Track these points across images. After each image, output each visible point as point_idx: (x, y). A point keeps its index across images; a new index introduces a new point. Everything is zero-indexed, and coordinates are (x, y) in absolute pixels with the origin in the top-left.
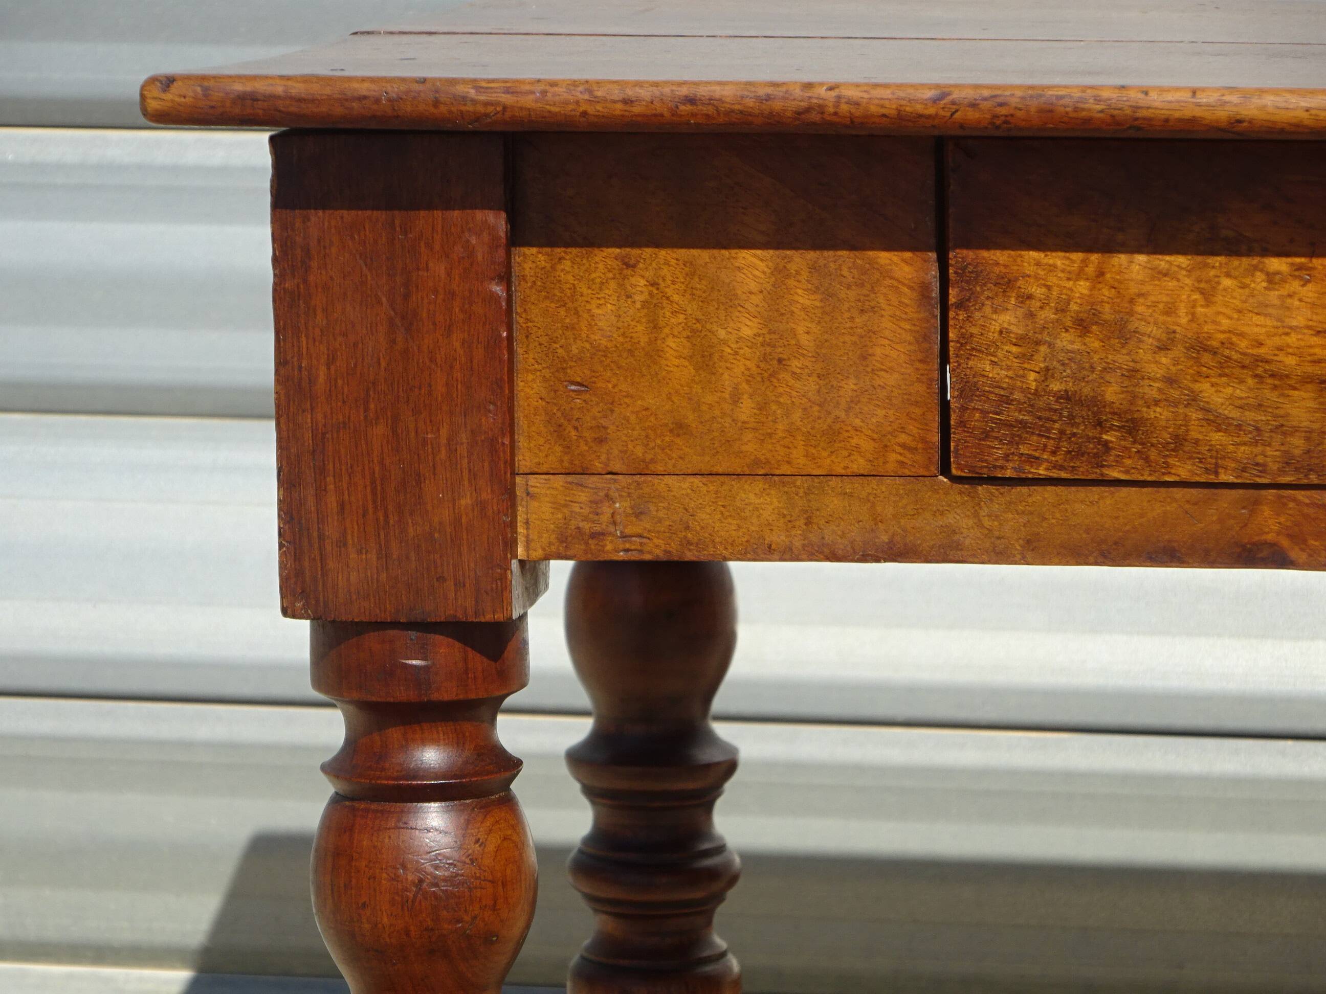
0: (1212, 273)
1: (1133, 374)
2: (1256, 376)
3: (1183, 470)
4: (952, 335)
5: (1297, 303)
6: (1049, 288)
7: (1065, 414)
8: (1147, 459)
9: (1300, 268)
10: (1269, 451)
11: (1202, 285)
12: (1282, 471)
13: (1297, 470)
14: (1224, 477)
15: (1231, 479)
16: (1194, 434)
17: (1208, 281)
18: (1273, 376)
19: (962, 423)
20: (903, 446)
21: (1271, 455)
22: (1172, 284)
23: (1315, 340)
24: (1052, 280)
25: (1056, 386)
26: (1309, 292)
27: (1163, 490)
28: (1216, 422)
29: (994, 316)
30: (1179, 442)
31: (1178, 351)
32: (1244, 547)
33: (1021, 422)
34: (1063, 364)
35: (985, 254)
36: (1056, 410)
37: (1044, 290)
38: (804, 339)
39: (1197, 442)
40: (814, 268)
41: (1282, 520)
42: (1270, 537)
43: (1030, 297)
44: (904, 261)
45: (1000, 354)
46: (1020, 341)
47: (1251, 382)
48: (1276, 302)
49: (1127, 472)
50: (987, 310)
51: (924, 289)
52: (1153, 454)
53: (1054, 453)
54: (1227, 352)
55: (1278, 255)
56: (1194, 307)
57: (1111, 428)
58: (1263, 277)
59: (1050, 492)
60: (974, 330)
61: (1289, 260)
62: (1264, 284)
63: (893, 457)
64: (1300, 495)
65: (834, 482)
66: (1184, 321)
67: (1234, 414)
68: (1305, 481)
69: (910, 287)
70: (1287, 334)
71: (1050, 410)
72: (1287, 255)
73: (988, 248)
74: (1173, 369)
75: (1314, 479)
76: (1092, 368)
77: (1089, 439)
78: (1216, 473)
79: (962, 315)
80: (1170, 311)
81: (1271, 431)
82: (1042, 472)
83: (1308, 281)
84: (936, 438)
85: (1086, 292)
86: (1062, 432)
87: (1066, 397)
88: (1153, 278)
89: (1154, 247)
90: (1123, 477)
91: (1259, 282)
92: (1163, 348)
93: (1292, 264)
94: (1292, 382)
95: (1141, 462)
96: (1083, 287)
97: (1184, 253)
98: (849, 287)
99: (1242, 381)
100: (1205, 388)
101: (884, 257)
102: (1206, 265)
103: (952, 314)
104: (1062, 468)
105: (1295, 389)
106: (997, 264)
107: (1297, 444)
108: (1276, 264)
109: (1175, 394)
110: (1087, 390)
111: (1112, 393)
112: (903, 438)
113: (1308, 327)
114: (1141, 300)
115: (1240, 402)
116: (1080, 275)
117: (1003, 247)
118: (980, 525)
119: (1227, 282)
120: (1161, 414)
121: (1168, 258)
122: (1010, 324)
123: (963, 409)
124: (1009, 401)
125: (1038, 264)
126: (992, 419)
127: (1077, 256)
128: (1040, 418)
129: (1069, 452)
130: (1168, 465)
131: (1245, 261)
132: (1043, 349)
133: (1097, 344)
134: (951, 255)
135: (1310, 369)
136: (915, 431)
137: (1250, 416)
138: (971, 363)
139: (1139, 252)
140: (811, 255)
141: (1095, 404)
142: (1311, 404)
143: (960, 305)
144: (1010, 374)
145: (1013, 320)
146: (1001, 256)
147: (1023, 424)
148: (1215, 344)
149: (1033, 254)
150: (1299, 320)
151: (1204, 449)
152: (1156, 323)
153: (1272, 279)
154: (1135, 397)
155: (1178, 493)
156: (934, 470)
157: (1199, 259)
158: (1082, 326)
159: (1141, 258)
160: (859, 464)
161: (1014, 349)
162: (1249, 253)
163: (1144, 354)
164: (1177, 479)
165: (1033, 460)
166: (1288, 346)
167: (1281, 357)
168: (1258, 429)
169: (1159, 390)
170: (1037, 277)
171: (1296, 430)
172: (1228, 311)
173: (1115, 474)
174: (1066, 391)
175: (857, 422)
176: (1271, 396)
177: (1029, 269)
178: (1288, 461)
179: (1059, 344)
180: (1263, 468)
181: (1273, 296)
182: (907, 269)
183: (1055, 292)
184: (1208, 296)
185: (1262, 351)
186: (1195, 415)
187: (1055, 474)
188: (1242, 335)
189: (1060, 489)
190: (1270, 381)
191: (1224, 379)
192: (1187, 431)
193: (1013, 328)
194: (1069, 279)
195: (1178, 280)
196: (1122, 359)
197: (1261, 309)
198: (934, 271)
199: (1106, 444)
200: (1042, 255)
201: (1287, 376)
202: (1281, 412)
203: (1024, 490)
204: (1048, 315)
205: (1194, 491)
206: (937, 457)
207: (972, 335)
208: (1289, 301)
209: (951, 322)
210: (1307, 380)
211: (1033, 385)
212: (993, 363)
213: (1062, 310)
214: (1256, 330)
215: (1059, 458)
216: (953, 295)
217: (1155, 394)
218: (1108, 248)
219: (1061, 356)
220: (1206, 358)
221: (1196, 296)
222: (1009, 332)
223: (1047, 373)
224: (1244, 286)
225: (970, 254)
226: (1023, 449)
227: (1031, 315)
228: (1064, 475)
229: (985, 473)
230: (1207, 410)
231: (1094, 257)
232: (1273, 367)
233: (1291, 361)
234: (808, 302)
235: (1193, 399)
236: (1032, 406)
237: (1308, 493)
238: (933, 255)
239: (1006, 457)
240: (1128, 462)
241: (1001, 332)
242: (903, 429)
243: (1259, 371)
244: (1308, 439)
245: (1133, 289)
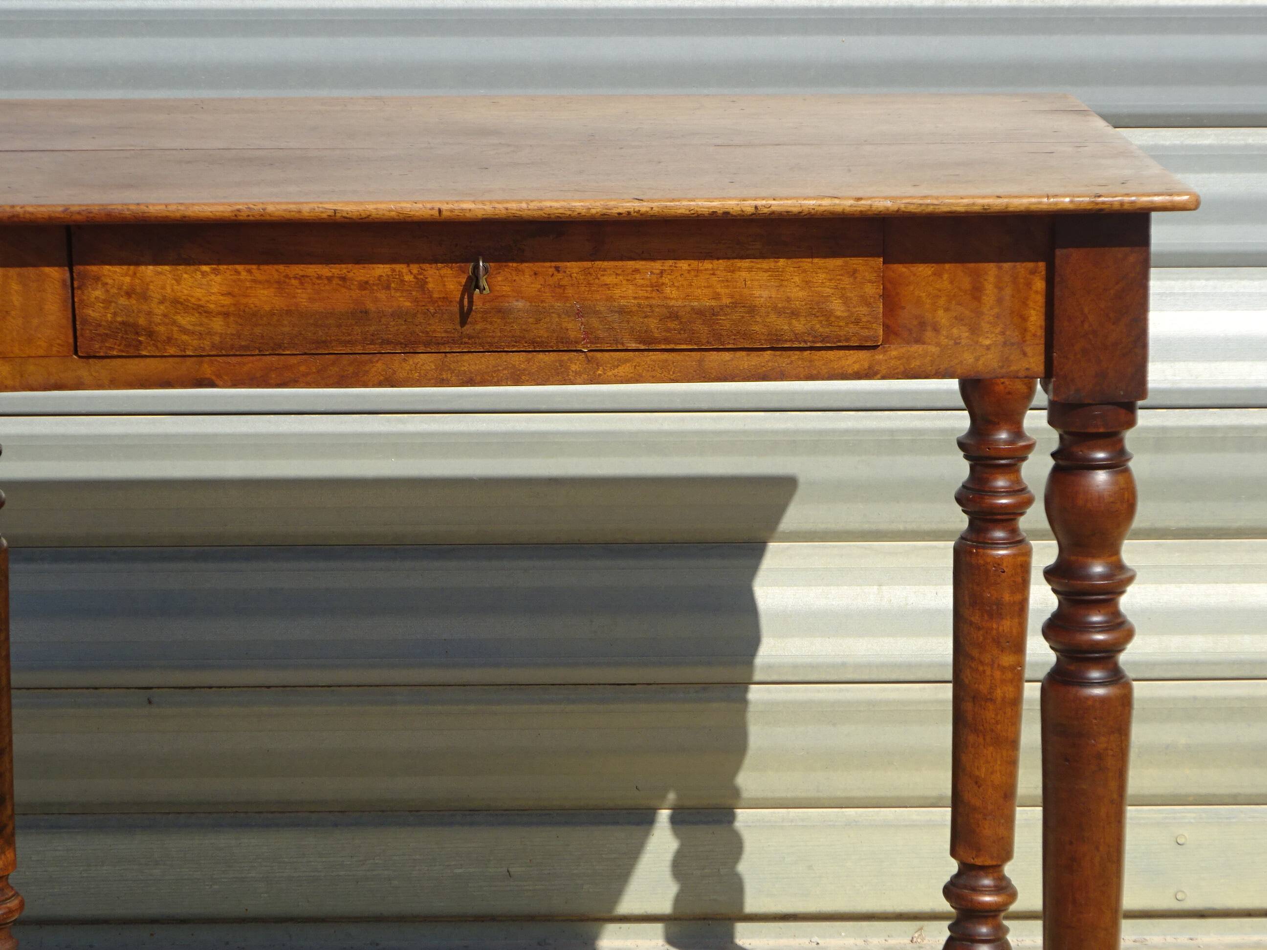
0: (179, 272)
1: (150, 313)
2: (199, 313)
3: (172, 351)
4: (76, 300)
5: (214, 283)
6: (114, 280)
7: (123, 330)
8: (157, 347)
9: (214, 269)
10: (205, 342)
11: (175, 277)
12: (211, 350)
13: (217, 349)
14: (188, 353)
15: (191, 354)
16: (175, 336)
17: (178, 275)
18: (205, 312)
19: (82, 335)
20: (59, 345)
21: (207, 343)
22: (164, 277)
23: (221, 298)
24: (116, 277)
25: (119, 319)
26: (218, 279)
27: (164, 359)
28: (184, 331)
29: (93, 292)
30: (169, 340)
31: (167, 304)
32: (197, 380)
33: (105, 333)
34: (121, 310)
35: (88, 267)
36: (119, 329)
37: (112, 281)
38: (16, 303)
39: (176, 339)
40: (19, 275)
41: (212, 369)
42: (208, 376)
43: (107, 284)
44: (56, 272)
45: (96, 307)
46: (104, 301)
47: (197, 315)
48: (206, 283)
49: (149, 352)
50: (90, 289)
51: (64, 282)
52: (159, 345)
53: (119, 346)
54: (186, 304)
55: (205, 264)
56: (172, 286)
57: (142, 335)
58: (200, 273)
59: (119, 361)
60: (85, 298)
61: (210, 266)
62: (200, 276)
63: (54, 349)
64: (218, 359)
65: (31, 360)
66: (169, 290)
67: (191, 328)
68: (220, 354)
69: (58, 281)
70: (210, 296)
71: (117, 328)
72: (209, 264)
73: (88, 265)
74: (165, 311)
75: (224, 352)
76: (133, 312)
77: (133, 340)
78: (185, 352)
79: (79, 292)
80: (163, 288)
81: (206, 334)
82: (115, 353)
83: (218, 275)
84: (71, 340)
85: (129, 281)
86: (122, 337)
87: (123, 323)
88: (155, 275)
89: (156, 263)
90: (147, 354)
91: (199, 275)
92: (161, 302)
93: (211, 268)
94: (213, 315)
95: (154, 348)
96: (128, 279)
97: (167, 265)
98: (33, 282)
99: (193, 315)
100: (179, 319)
101: (47, 270)
102: (177, 270)
103: (75, 291)
104: (123, 351)
105: (214, 317)
106: (93, 271)
107: (217, 339)
108: (205, 268)
109: (167, 321)
110: (131, 320)
111: (142, 321)
112: (58, 341)
113: (219, 293)
114: (151, 284)
115: (192, 323)
116: (126, 275)
117: (94, 264)
118: (92, 375)
119: (185, 276)
120: (162, 329)
121: (161, 267)
122: (99, 295)
123: (82, 329)
124: (100, 325)
125: (109, 270)
126: (94, 333)
127: (125, 267)
128: (113, 332)
129: (125, 345)
130: (165, 349)
131: (192, 268)
132: (113, 304)
133: (134, 302)
134: (74, 268)
135: (220, 309)
136: (62, 338)
137: (198, 328)
138: (84, 311)
139: (150, 264)
140: (18, 270)
141: (135, 326)
142: (222, 323)
143: (79, 288)
144: (100, 315)
145: (100, 293)
146: (94, 268)
147: (107, 335)
148: (182, 300)
149: (108, 267)
150: (215, 290)
151: (179, 342)
152: (158, 293)
153: (204, 274)
154: (151, 322)
155: (170, 360)
156: (71, 353)
157: (174, 267)
158: (129, 294)
159: (151, 267)
160: (41, 352)
161: (101, 305)
162: (194, 264)
163: (154, 305)
164: (169, 354)
165: (111, 349)
166: (211, 300)
167: (208, 305)
168: (200, 334)
169: (161, 320)
170: (109, 276)
171: (216, 333)
172: (186, 287)
173: (144, 353)
174: (123, 321)
175: (39, 336)
176: (205, 320)
177: (106, 273)
178: (213, 346)
179: (120, 302)
180: (204, 349)
181: (204, 281)
182: (56, 274)
183: (117, 282)
184: (178, 281)
185: (200, 303)
186: (175, 329)
187: (120, 354)
188: (192, 296)
189: (124, 360)
190: (204, 314)
191: (186, 314)
192: (173, 335)
193: (100, 296)
194: (122, 276)
195: (166, 275)
196: (145, 307)
197: (200, 286)
198: (68, 275)
199: (140, 342)
200: (110, 267)
201: (211, 313)
202: (209, 326)
203: (108, 360)
204: (115, 291)
205: (176, 359)
206: (72, 348)
207: (84, 300)
208: (210, 282)
209: (75, 295)
210: (219, 313)
211: (110, 319)
212: (93, 311)
213: (120, 289)
214: (197, 294)
215: (122, 347)
216: (76, 284)
217: (160, 322)
218: (138, 263)
219: (120, 307)
220: (179, 306)
221: (174, 282)
222: (98, 298)
223: (115, 314)
224: (192, 277)
225: (81, 268)
226: (107, 345)
227: (107, 291)
228: (124, 354)
229: (92, 354)
230: (180, 327)
231: (132, 267)
232: (205, 309)
233: (212, 306)
234: (16, 288)
235: (174, 323)
236: (110, 327)
237: (221, 358)
238: (67, 268)
239: (100, 348)
240: (149, 348)
241: (95, 298)
242: (58, 338)
243: (200, 311)
244: (221, 337)
245: (148, 280)
